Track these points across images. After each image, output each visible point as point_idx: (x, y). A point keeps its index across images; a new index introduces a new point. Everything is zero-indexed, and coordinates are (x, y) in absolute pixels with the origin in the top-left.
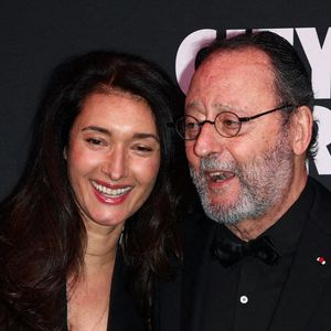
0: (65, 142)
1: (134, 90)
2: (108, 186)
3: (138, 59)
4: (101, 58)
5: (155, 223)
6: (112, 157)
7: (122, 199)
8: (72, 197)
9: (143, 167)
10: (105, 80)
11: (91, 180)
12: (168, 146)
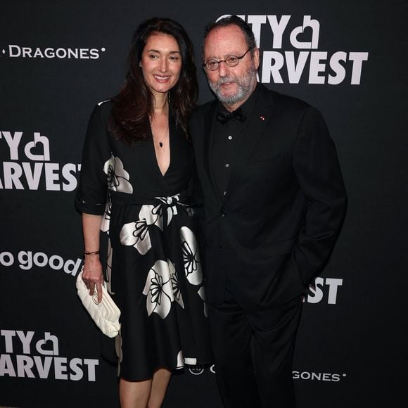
0: (140, 58)
1: (168, 33)
2: (160, 76)
3: (169, 20)
4: (154, 20)
5: (180, 91)
6: (161, 63)
7: (167, 80)
8: (144, 82)
9: (174, 67)
10: (156, 29)
11: (154, 75)
12: (184, 54)
